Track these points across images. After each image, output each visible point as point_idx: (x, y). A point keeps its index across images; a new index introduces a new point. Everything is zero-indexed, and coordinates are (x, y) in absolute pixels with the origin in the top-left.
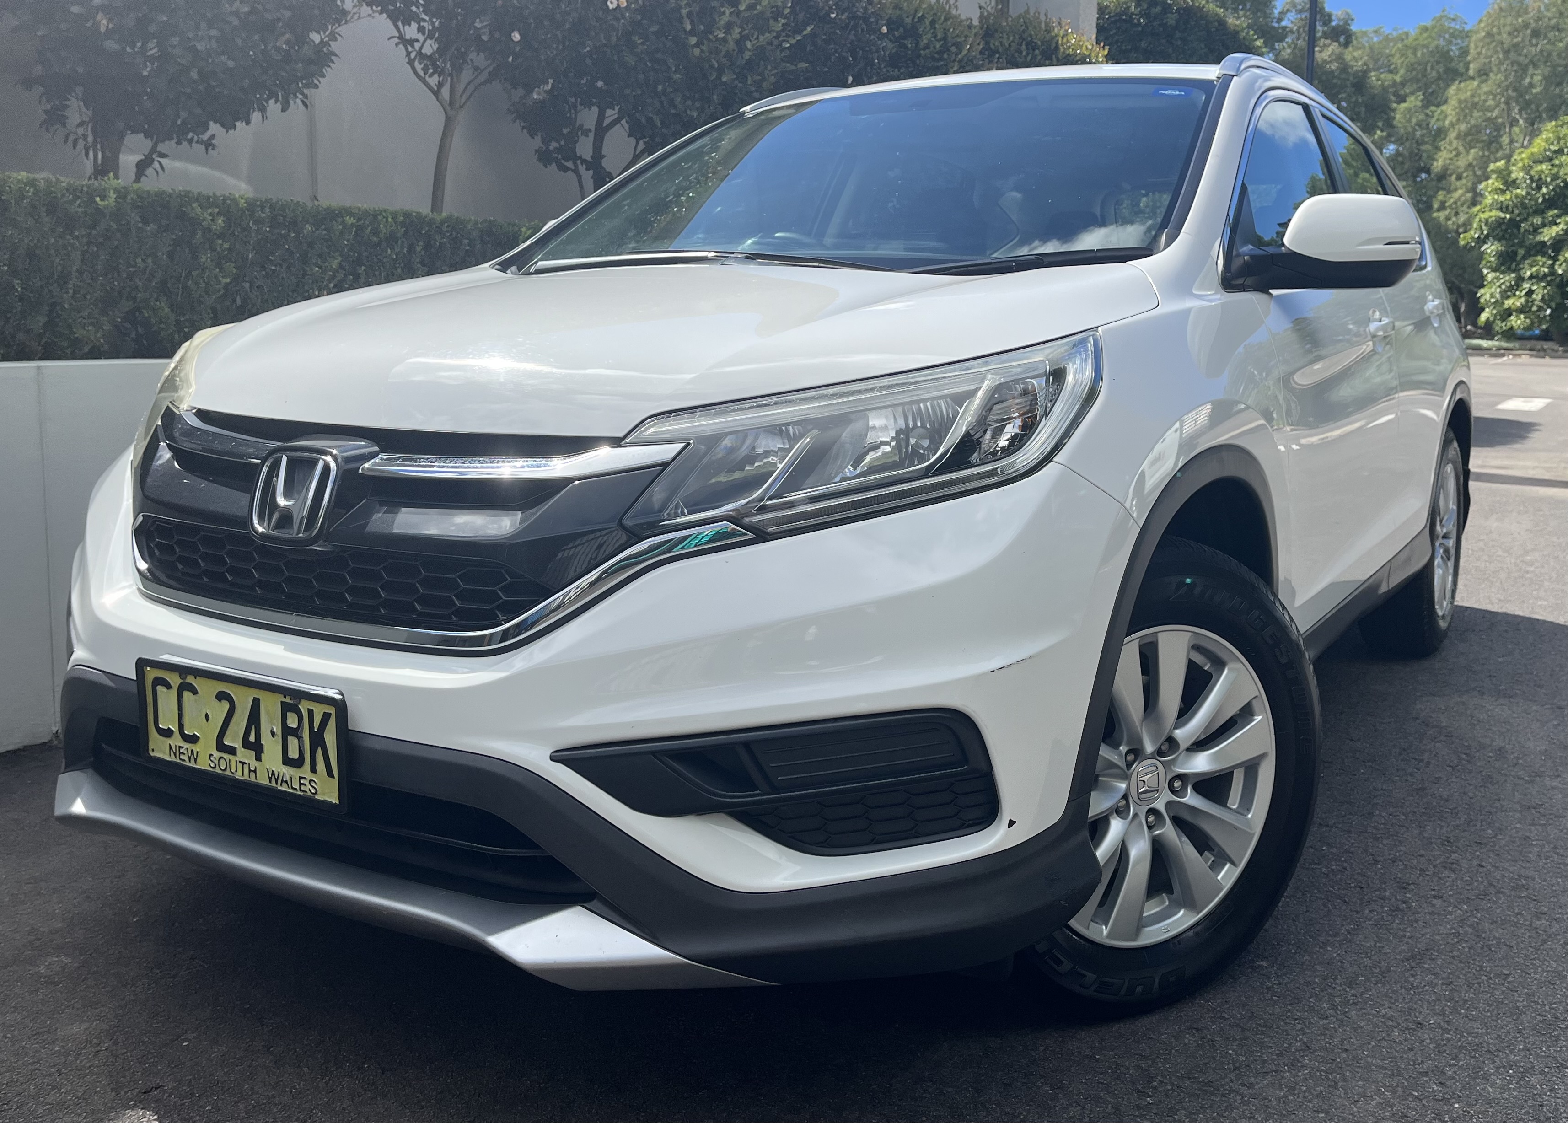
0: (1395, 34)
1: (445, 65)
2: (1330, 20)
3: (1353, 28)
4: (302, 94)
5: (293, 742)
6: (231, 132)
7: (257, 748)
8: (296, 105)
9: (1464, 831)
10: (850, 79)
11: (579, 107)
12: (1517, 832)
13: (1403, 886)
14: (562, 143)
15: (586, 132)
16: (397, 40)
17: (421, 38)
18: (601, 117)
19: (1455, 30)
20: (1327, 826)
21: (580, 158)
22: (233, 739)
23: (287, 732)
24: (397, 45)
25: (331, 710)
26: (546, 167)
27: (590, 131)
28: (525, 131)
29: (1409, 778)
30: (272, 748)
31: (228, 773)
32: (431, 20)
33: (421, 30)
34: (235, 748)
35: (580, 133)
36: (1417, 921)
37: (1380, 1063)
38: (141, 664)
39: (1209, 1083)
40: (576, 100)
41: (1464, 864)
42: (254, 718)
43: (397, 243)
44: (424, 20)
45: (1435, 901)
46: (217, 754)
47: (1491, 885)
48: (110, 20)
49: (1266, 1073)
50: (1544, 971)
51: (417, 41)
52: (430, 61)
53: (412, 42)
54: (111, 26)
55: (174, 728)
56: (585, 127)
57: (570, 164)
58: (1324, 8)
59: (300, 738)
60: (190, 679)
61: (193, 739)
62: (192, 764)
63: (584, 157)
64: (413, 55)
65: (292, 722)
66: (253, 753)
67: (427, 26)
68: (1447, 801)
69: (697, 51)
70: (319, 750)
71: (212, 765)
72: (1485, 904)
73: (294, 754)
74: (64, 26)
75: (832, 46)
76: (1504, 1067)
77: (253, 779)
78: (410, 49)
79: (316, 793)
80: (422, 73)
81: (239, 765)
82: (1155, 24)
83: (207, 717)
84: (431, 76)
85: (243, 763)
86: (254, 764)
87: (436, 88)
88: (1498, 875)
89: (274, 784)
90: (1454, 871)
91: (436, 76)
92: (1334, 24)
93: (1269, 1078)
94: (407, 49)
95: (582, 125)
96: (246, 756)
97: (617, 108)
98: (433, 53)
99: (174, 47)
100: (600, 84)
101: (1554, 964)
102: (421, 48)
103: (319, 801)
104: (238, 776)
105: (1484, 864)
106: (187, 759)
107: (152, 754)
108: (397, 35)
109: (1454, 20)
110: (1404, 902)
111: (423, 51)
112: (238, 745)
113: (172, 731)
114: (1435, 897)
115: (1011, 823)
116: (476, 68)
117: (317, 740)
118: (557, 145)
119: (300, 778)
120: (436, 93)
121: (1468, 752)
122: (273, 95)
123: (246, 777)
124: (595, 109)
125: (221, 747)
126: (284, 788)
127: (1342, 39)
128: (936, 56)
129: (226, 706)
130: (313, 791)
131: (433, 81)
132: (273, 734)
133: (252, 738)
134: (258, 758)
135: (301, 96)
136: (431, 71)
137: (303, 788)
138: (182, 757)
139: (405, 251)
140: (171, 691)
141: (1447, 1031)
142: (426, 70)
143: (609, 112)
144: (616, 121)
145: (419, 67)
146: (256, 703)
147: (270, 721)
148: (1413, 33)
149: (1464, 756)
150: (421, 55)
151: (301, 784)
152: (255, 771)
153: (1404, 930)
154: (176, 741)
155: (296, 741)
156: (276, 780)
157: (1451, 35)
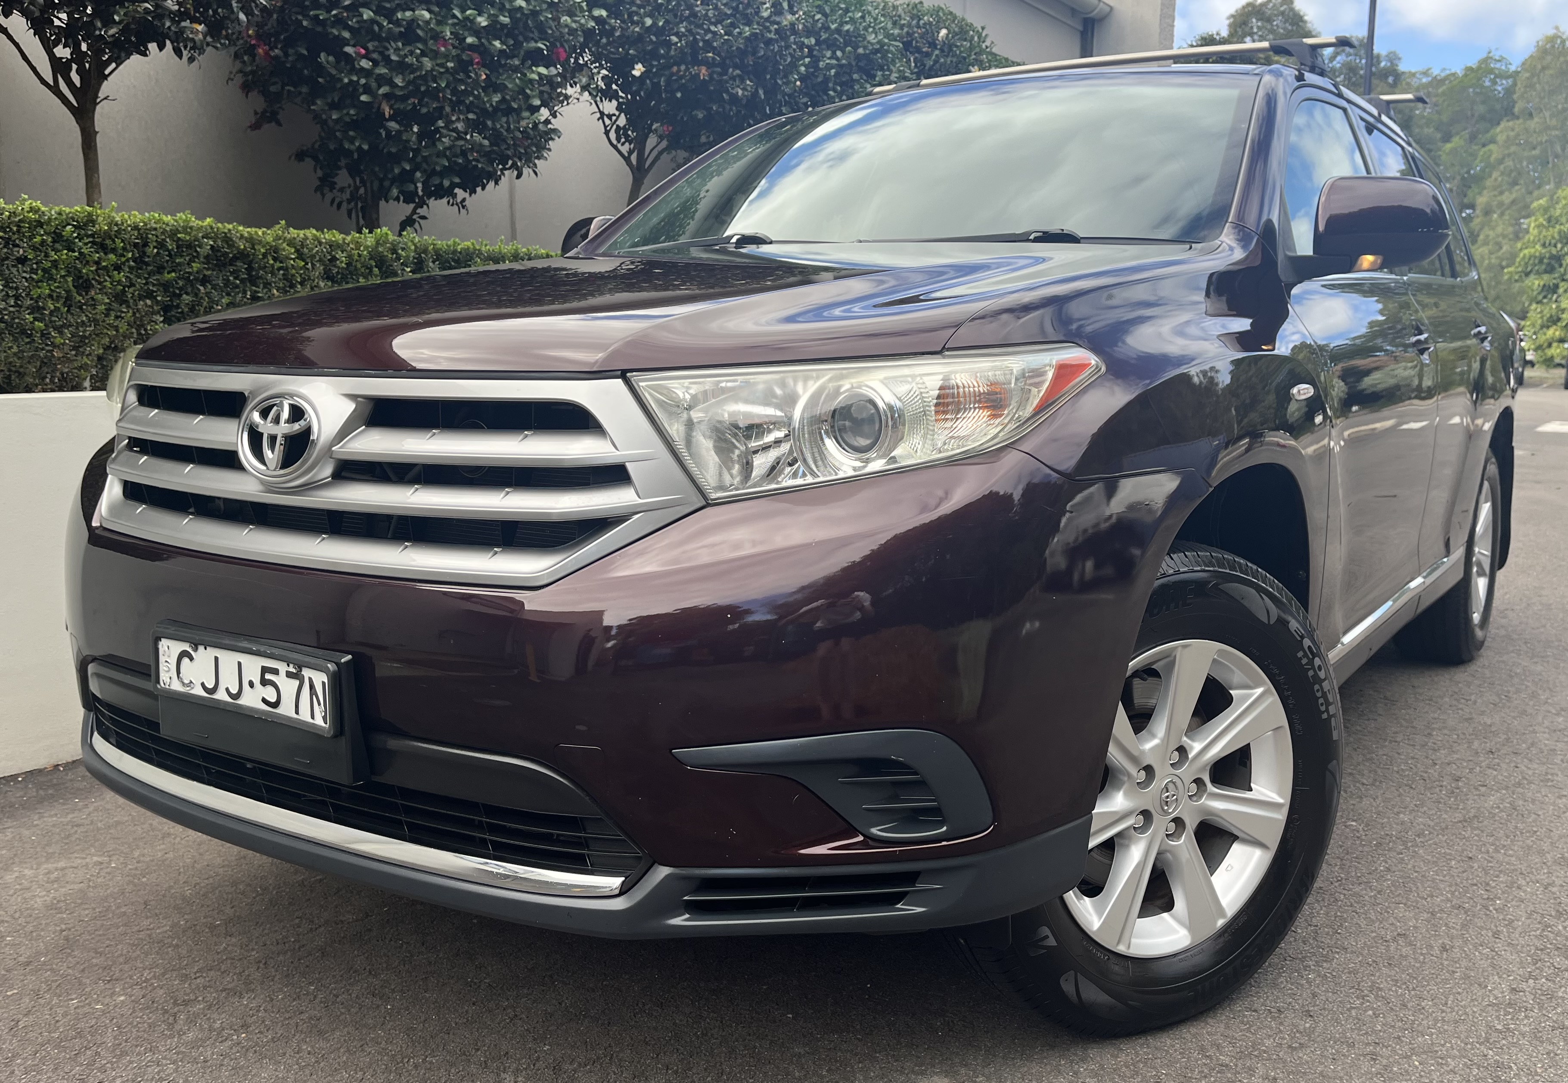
0: (1443, 75)
1: (635, 135)
4: (534, 164)
6: (473, 196)
16: (596, 114)
19: (1500, 70)
24: (598, 118)
32: (626, 96)
44: (621, 97)
52: (623, 132)
53: (609, 116)
64: (609, 127)
74: (352, 112)
78: (608, 123)
84: (622, 144)
87: (626, 155)
91: (627, 144)
92: (1383, 64)
94: (605, 123)
98: (625, 125)
109: (1499, 61)
111: (618, 124)
116: (659, 137)
120: (626, 159)
127: (1390, 80)
131: (625, 149)
135: (532, 166)
136: (622, 141)
142: (618, 140)
148: (1460, 73)
150: (615, 126)
157: (1496, 76)
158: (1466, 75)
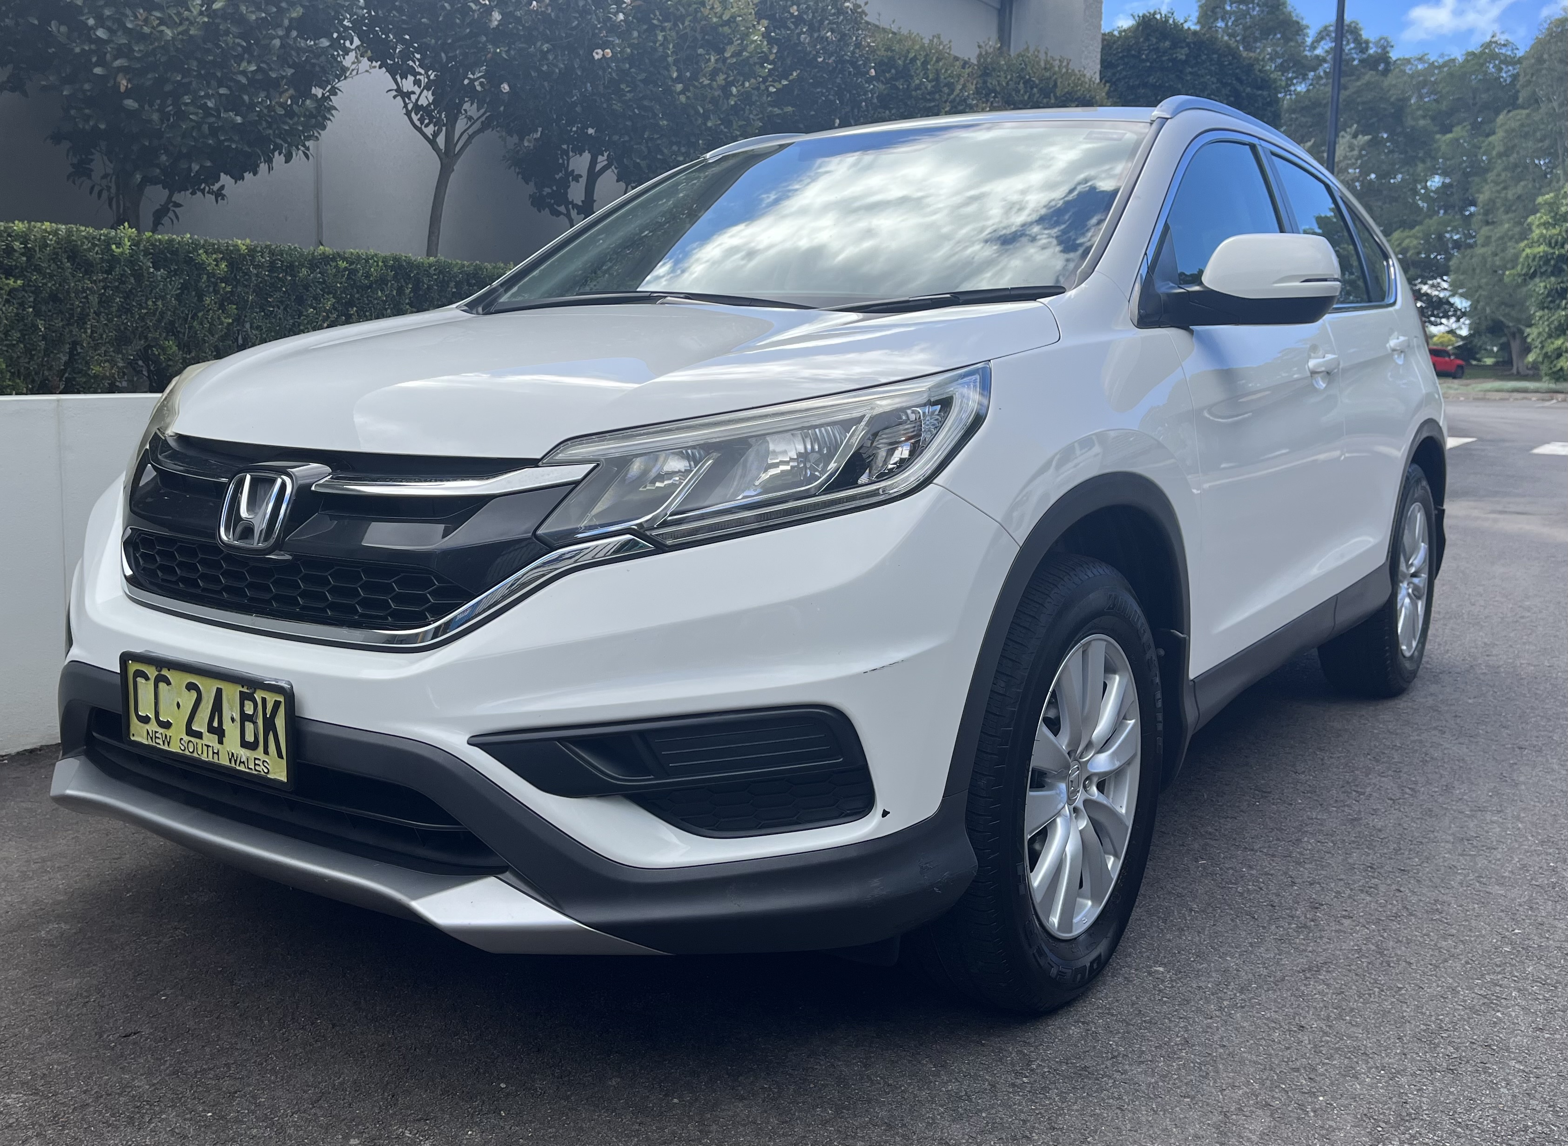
0: (1441, 61)
1: (441, 116)
2: (1367, 48)
3: (1394, 55)
4: (304, 146)
5: (249, 726)
6: (240, 182)
7: (219, 733)
8: (298, 156)
9: (1391, 858)
10: (838, 121)
11: (571, 154)
12: (1444, 861)
13: (1315, 906)
14: (554, 188)
15: (577, 178)
16: (394, 93)
17: (417, 90)
18: (593, 162)
19: (1506, 56)
20: (1252, 850)
21: (572, 203)
22: (200, 725)
23: (245, 718)
24: (395, 97)
25: (281, 699)
26: (540, 211)
27: (581, 176)
28: (520, 176)
29: (1346, 809)
30: (232, 731)
31: (195, 755)
32: (426, 73)
33: (417, 82)
34: (201, 733)
35: (571, 178)
36: (1321, 937)
37: (1254, 1058)
38: (126, 658)
39: (1085, 1068)
40: (568, 147)
41: (1383, 888)
42: (217, 707)
43: (387, 285)
44: (420, 74)
45: (1344, 921)
46: (186, 738)
47: (1405, 907)
48: (129, 81)
49: (1143, 1062)
50: (1438, 986)
51: (414, 93)
52: (425, 112)
53: (408, 94)
54: (129, 86)
55: (152, 716)
56: (576, 173)
57: (562, 209)
58: (1360, 35)
59: (255, 723)
60: (165, 672)
61: (167, 725)
62: (166, 748)
63: (575, 202)
64: (410, 107)
65: (249, 710)
66: (216, 737)
67: (424, 80)
68: (1380, 831)
69: (683, 98)
70: (271, 734)
71: (183, 748)
72: (1395, 926)
73: (250, 738)
74: (87, 86)
75: (819, 90)
76: (1377, 1068)
77: (216, 760)
78: (407, 100)
79: (268, 773)
80: (418, 123)
81: (205, 748)
82: (1164, 58)
83: (178, 705)
84: (426, 126)
85: (208, 746)
86: (217, 746)
87: (431, 137)
88: (1414, 899)
89: (233, 765)
90: (1370, 895)
91: (431, 126)
92: (1371, 51)
93: (1143, 1066)
94: (404, 101)
95: (573, 171)
96: (210, 739)
97: (606, 154)
98: (429, 105)
99: (186, 104)
100: (591, 131)
101: (1451, 981)
102: (417, 100)
103: (271, 779)
104: (204, 757)
105: (1402, 889)
106: (161, 743)
107: (132, 738)
108: (395, 87)
109: (1504, 45)
110: (1313, 921)
111: (420, 103)
112: (203, 729)
113: (150, 718)
114: (1344, 917)
115: (885, 814)
116: (470, 118)
117: (270, 725)
118: (549, 190)
119: (255, 759)
120: (432, 142)
121: (1412, 786)
122: (278, 148)
123: (210, 759)
124: (587, 156)
125: (190, 732)
126: (242, 768)
127: (1381, 67)
128: (928, 97)
129: (194, 695)
130: (266, 771)
131: (429, 130)
132: (233, 720)
133: (215, 724)
134: (221, 742)
135: (302, 148)
136: (427, 121)
137: (257, 768)
138: (158, 741)
139: (395, 293)
140: (148, 682)
141: (1326, 1034)
142: (421, 120)
143: (600, 158)
144: (604, 169)
145: (415, 118)
146: (219, 692)
147: (231, 710)
148: (1460, 59)
149: (1408, 790)
150: (417, 108)
151: (255, 764)
152: (218, 753)
153: (1308, 945)
154: (153, 726)
155: (252, 725)
156: (236, 761)
157: (1501, 62)
158: (1467, 61)
